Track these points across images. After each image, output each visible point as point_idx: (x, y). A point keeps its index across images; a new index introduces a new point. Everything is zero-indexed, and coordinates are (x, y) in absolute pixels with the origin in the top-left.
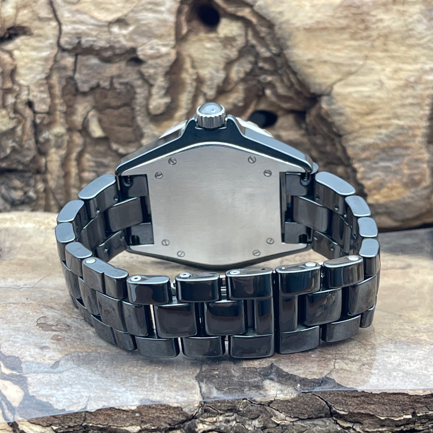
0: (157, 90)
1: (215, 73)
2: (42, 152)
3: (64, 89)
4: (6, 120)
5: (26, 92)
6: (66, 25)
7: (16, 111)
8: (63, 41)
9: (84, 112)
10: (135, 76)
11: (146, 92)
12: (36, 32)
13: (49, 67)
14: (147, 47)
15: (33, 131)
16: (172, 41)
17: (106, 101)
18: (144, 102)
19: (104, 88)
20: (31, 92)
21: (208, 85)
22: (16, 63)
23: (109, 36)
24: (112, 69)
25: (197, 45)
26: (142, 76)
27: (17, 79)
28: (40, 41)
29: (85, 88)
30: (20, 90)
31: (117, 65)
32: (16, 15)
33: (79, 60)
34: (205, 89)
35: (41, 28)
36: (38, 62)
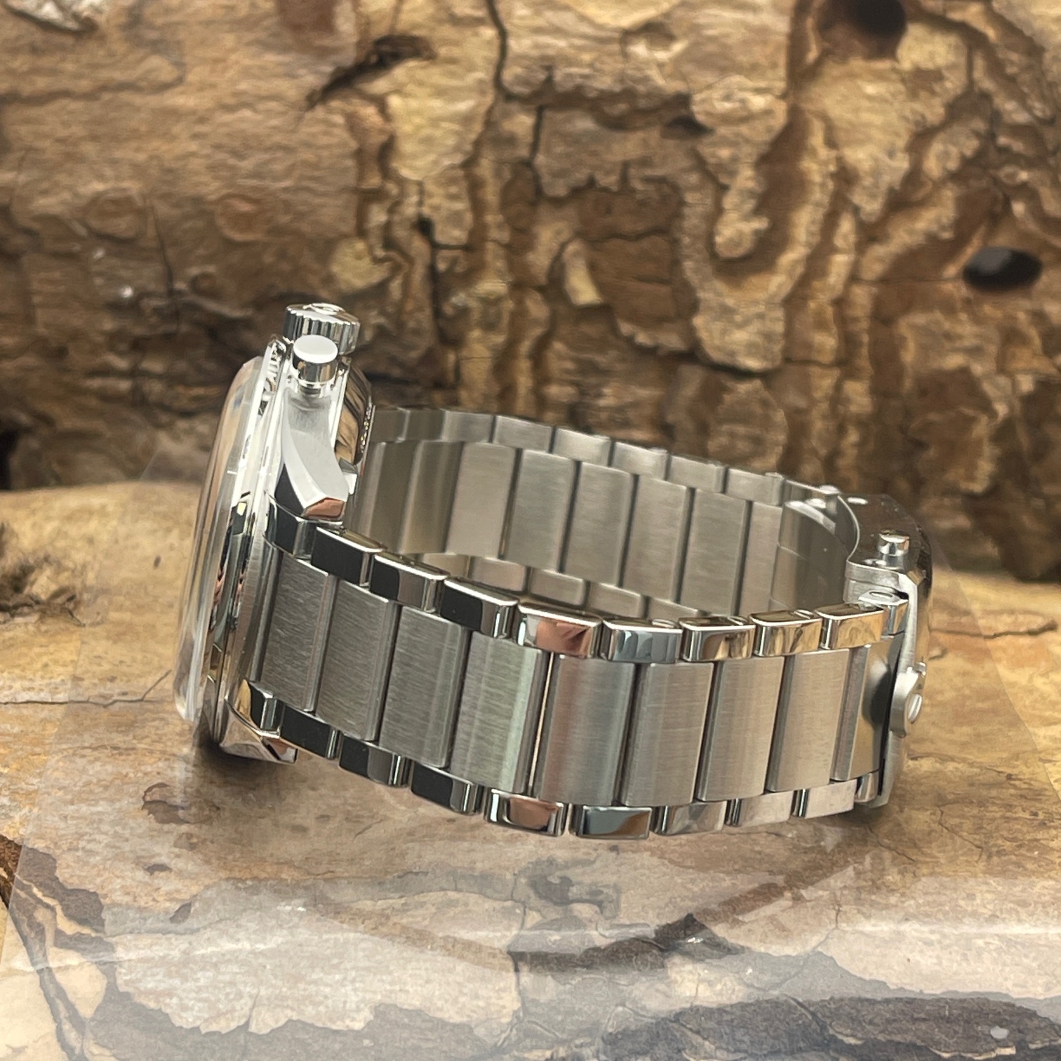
0: (737, 200)
1: (885, 159)
2: (449, 338)
3: (506, 191)
4: (366, 263)
5: (414, 199)
6: (518, 37)
7: (389, 243)
8: (509, 75)
9: (555, 245)
10: (684, 162)
11: (710, 201)
12: (443, 51)
13: (473, 137)
14: (717, 94)
15: (430, 291)
17: (609, 220)
18: (704, 227)
19: (606, 190)
20: (426, 197)
21: (865, 188)
22: (391, 127)
23: (622, 66)
24: (628, 145)
25: (842, 89)
26: (699, 163)
27: (395, 164)
28: (452, 75)
29: (559, 189)
30: (403, 194)
31: (640, 135)
32: (397, 10)
33: (546, 122)
34: (858, 198)
35: (456, 43)
36: (445, 125)
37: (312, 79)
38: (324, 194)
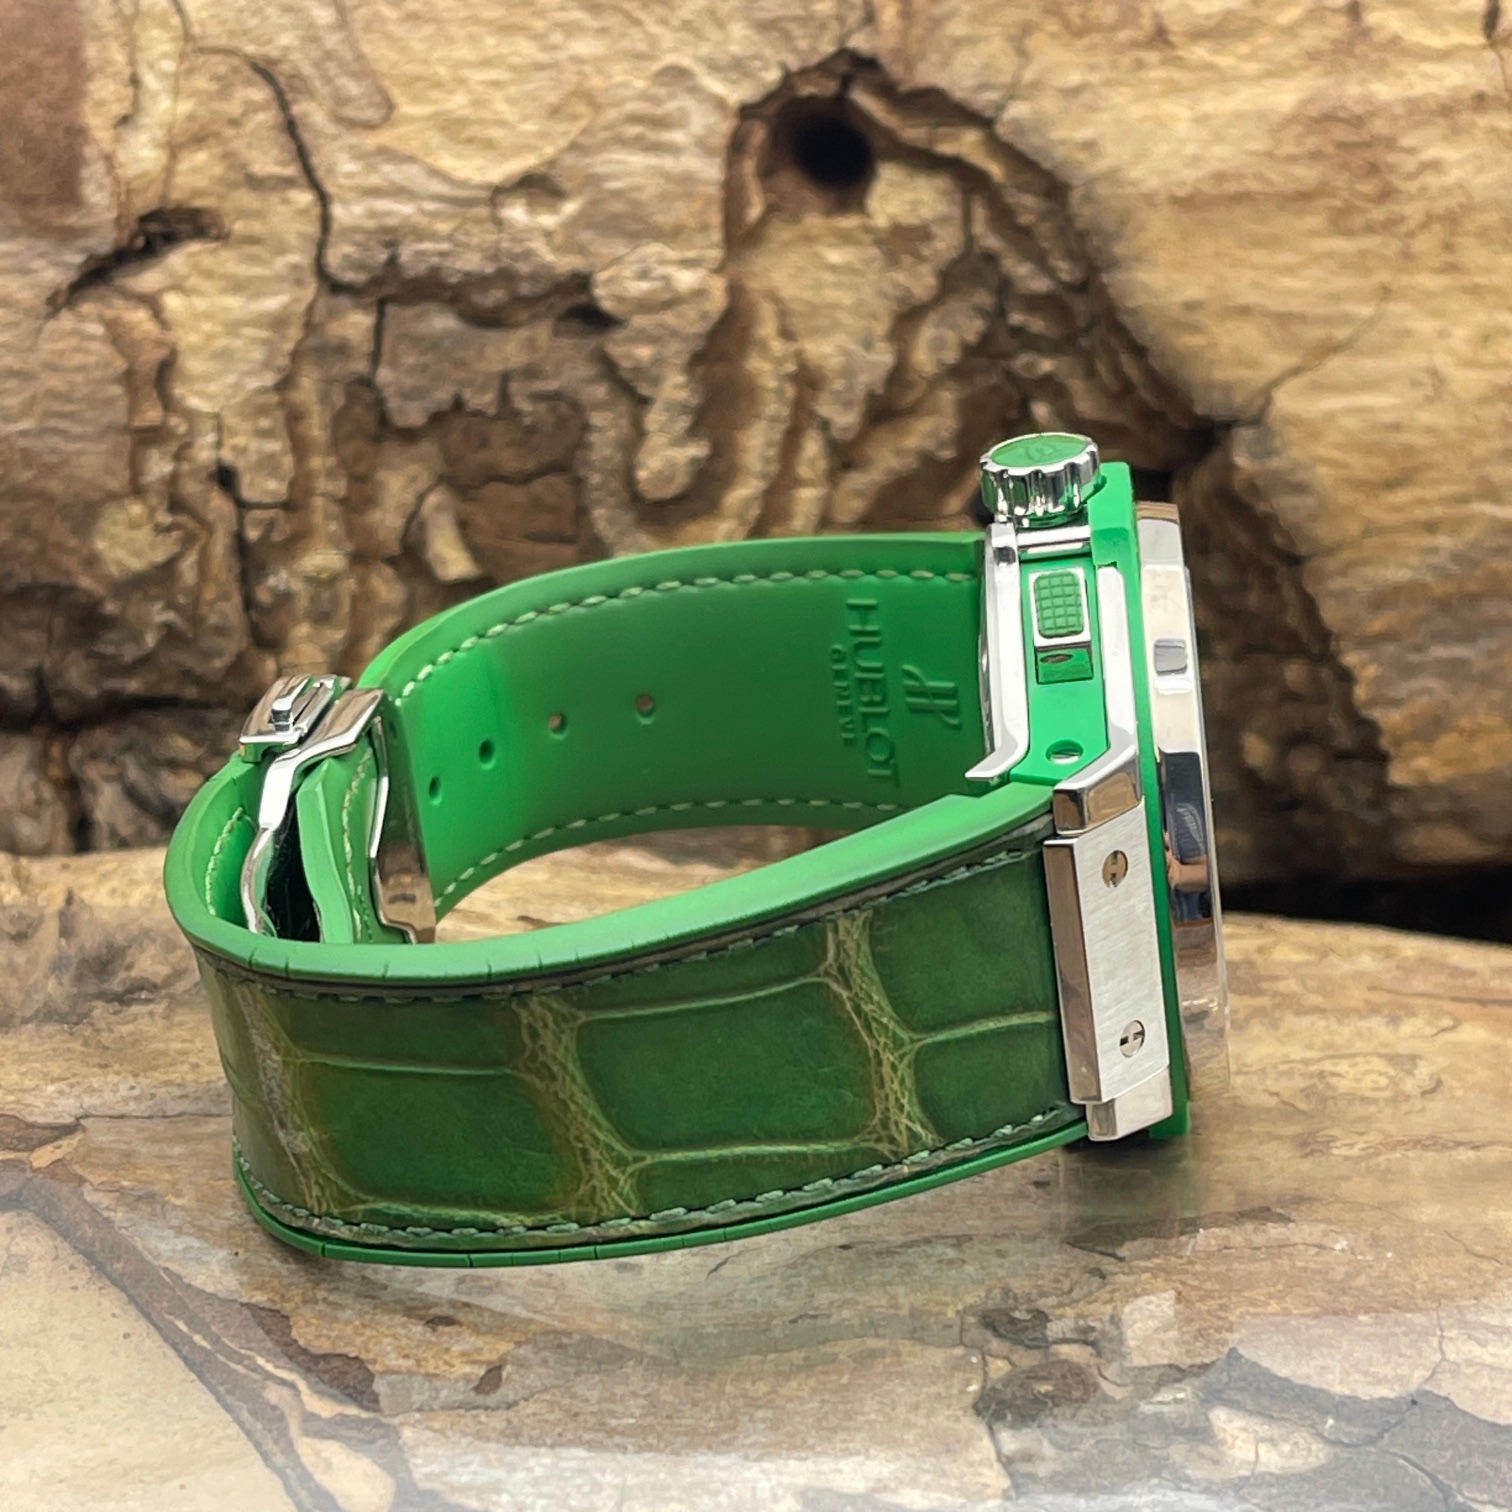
0: (663, 417)
1: (860, 352)
2: (266, 639)
3: (337, 420)
4: (144, 535)
5: (211, 438)
6: (345, 202)
7: (176, 504)
8: (334, 257)
9: (410, 497)
10: (585, 370)
11: (624, 422)
12: (239, 227)
13: (289, 346)
14: (628, 272)
15: (237, 570)
16: (711, 247)
17: (483, 456)
18: (618, 458)
19: (477, 414)
20: (225, 434)
21: (834, 393)
22: (171, 336)
23: (494, 237)
24: (507, 350)
25: (795, 258)
26: (608, 369)
27: (178, 391)
28: (255, 260)
29: (413, 415)
30: (191, 432)
31: (523, 334)
32: (169, 171)
33: (389, 321)
34: (825, 408)
35: (258, 215)
36: (249, 332)
37: (54, 271)
38: (80, 438)
